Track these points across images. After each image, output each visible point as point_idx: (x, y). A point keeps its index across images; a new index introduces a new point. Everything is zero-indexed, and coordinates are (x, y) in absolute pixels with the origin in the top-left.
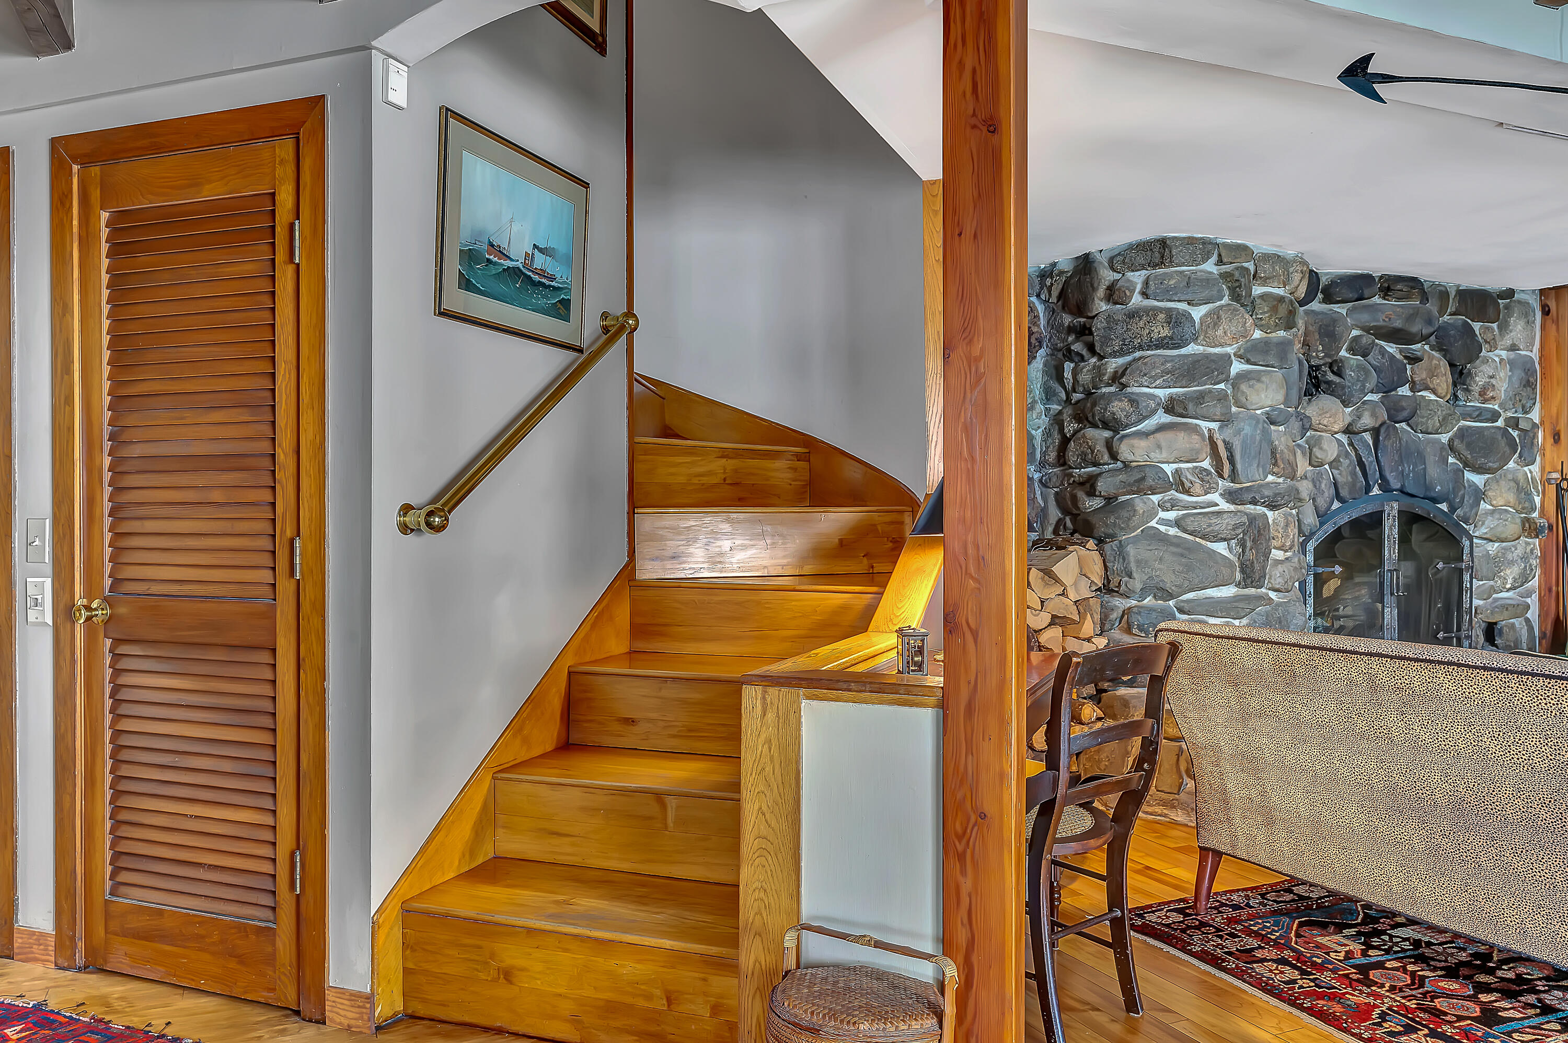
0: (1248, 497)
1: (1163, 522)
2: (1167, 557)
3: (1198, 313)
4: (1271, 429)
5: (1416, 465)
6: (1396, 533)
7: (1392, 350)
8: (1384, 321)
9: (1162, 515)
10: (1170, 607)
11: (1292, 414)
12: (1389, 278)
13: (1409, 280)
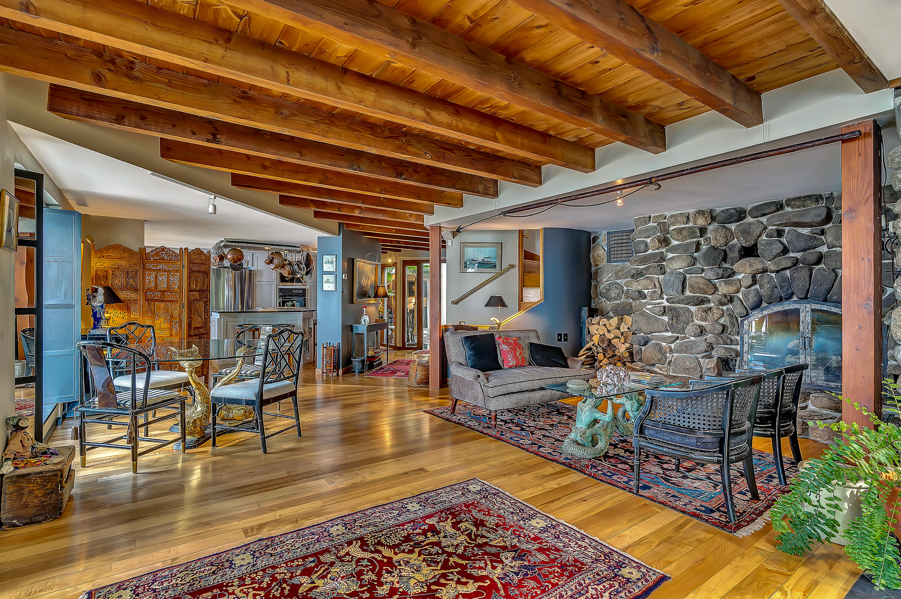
1: (648, 309)
2: (642, 320)
3: (649, 240)
4: (688, 276)
5: (821, 286)
6: (809, 319)
7: (805, 231)
8: (786, 220)
9: (647, 306)
10: (648, 337)
11: (708, 269)
12: (789, 199)
13: (805, 197)
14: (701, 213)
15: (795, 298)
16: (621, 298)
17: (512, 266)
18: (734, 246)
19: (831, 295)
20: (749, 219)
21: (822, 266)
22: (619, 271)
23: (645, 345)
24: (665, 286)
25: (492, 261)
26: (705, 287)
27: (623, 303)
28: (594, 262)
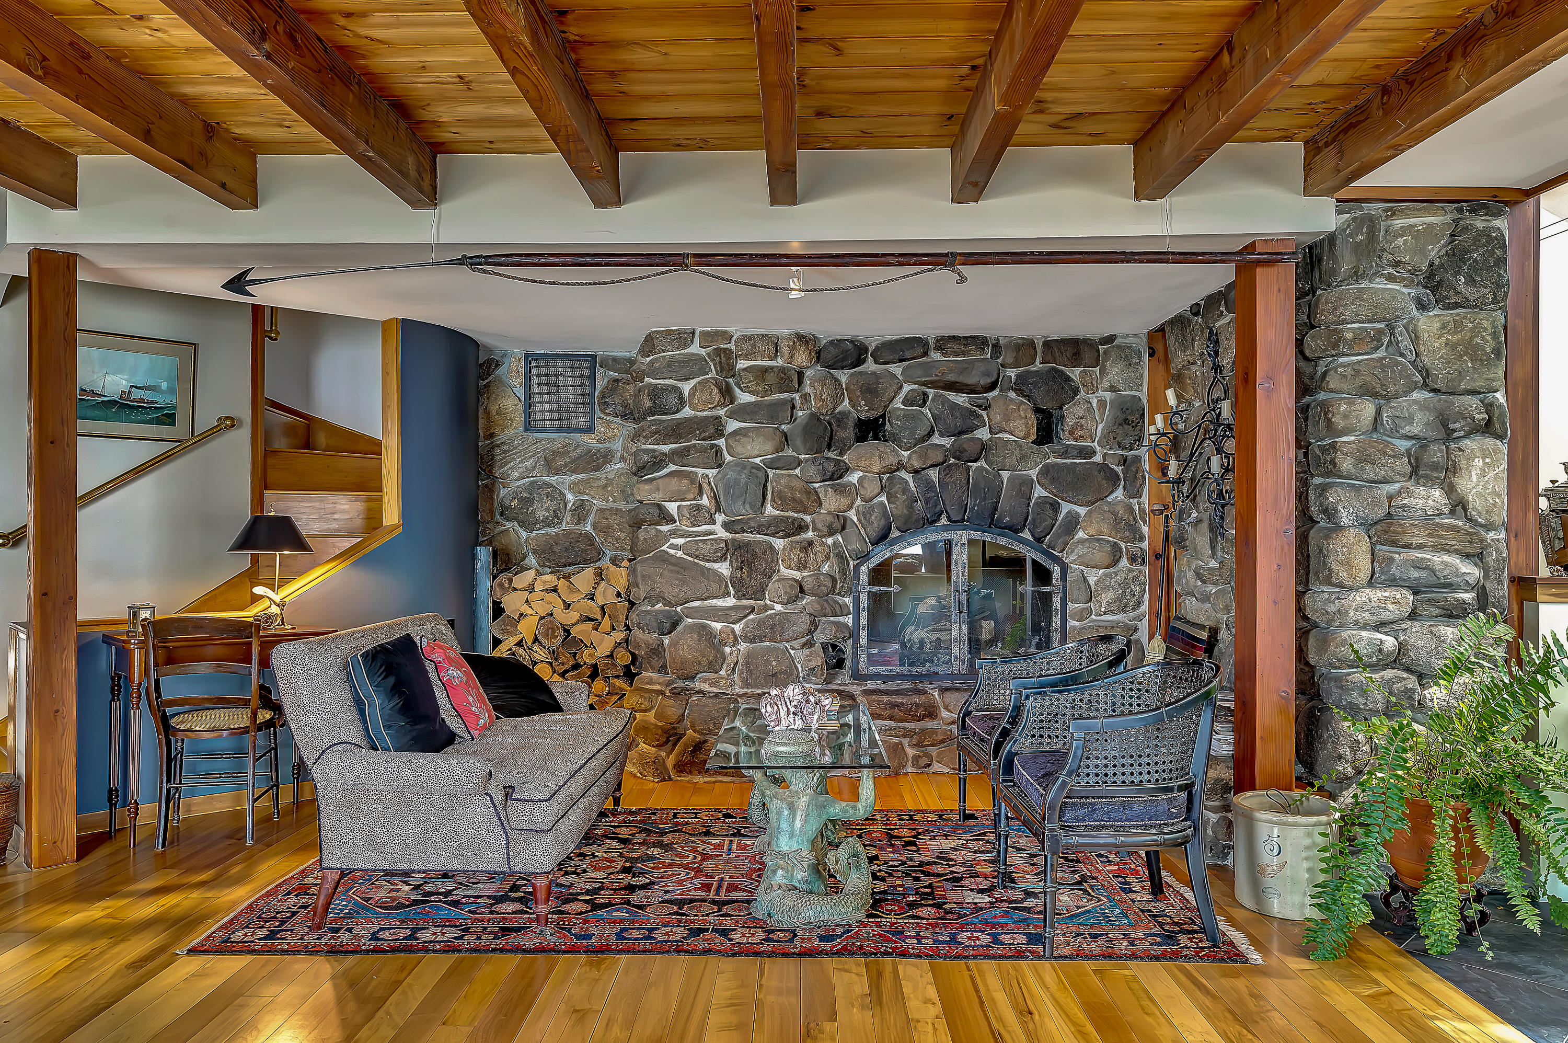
0: (738, 528)
1: (673, 547)
2: (666, 573)
3: (686, 387)
4: (771, 473)
5: (985, 499)
6: (965, 558)
7: (961, 399)
8: (936, 375)
9: (673, 541)
10: (676, 612)
11: (807, 460)
12: (942, 338)
13: (966, 338)
14: (802, 339)
15: (944, 521)
16: (560, 523)
17: (231, 423)
18: (845, 415)
19: (1001, 515)
20: (870, 366)
21: (982, 463)
22: (555, 453)
23: (670, 633)
24: (727, 493)
25: (161, 400)
26: (804, 498)
27: (570, 533)
28: (487, 428)
